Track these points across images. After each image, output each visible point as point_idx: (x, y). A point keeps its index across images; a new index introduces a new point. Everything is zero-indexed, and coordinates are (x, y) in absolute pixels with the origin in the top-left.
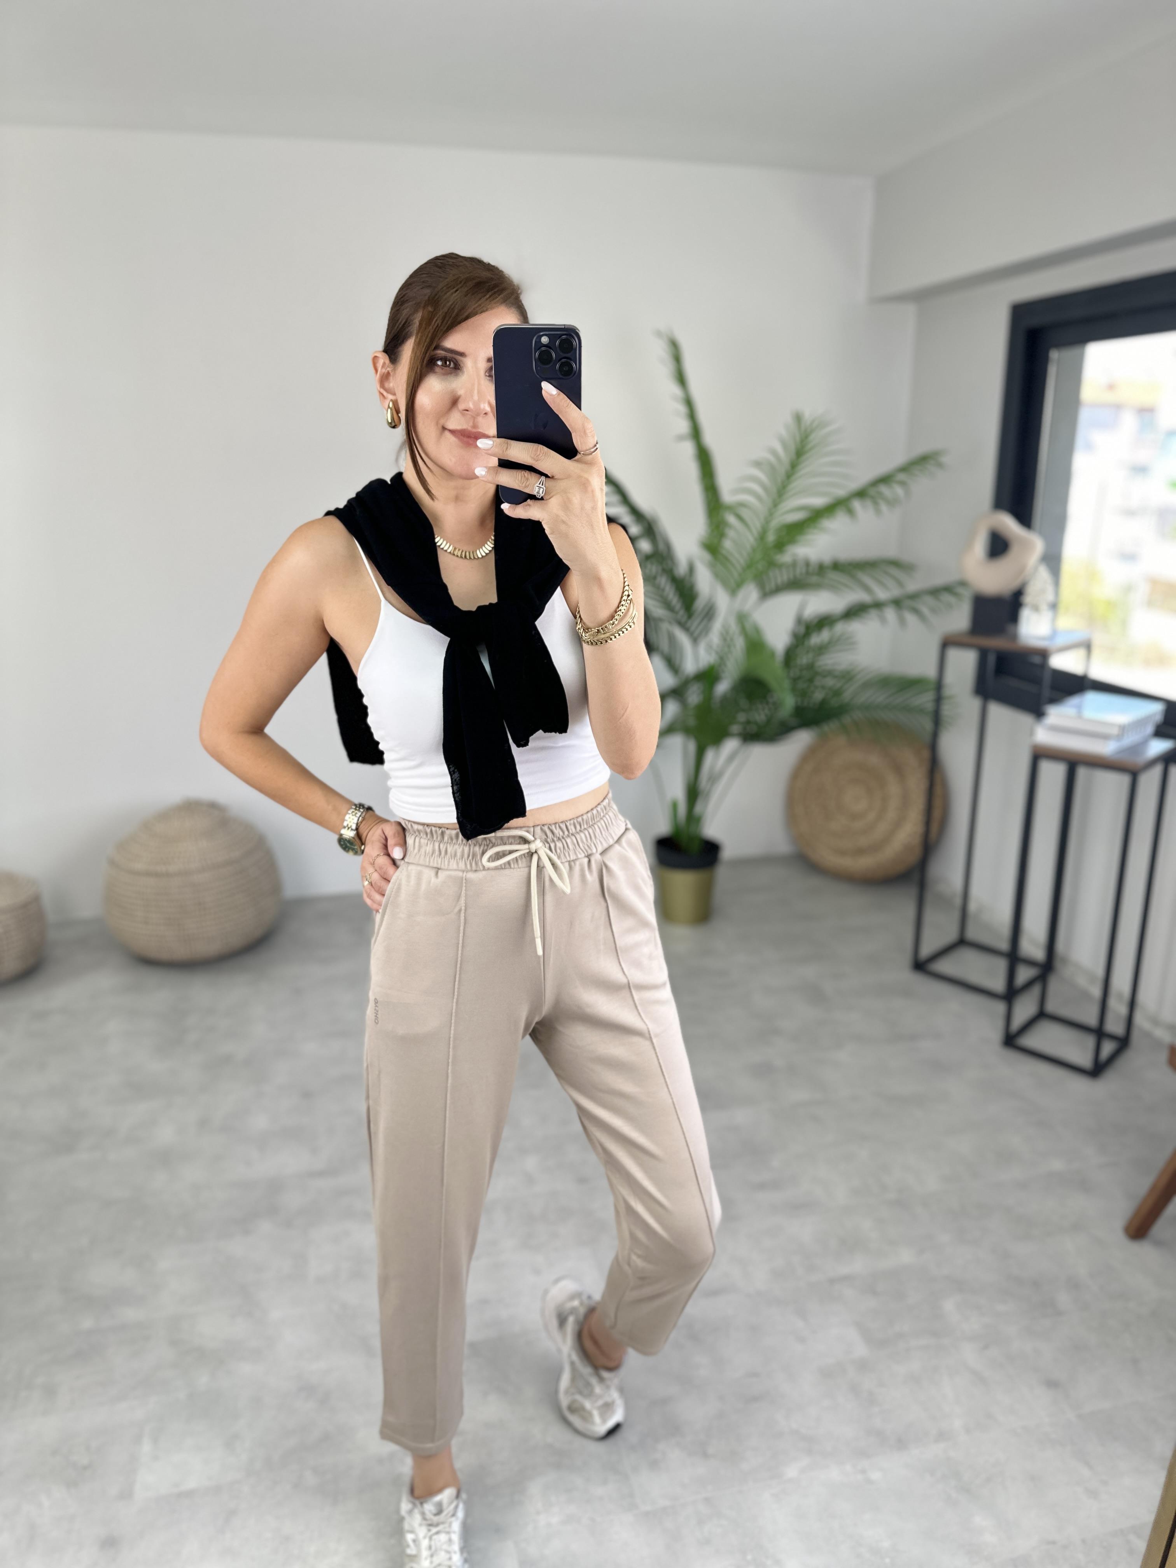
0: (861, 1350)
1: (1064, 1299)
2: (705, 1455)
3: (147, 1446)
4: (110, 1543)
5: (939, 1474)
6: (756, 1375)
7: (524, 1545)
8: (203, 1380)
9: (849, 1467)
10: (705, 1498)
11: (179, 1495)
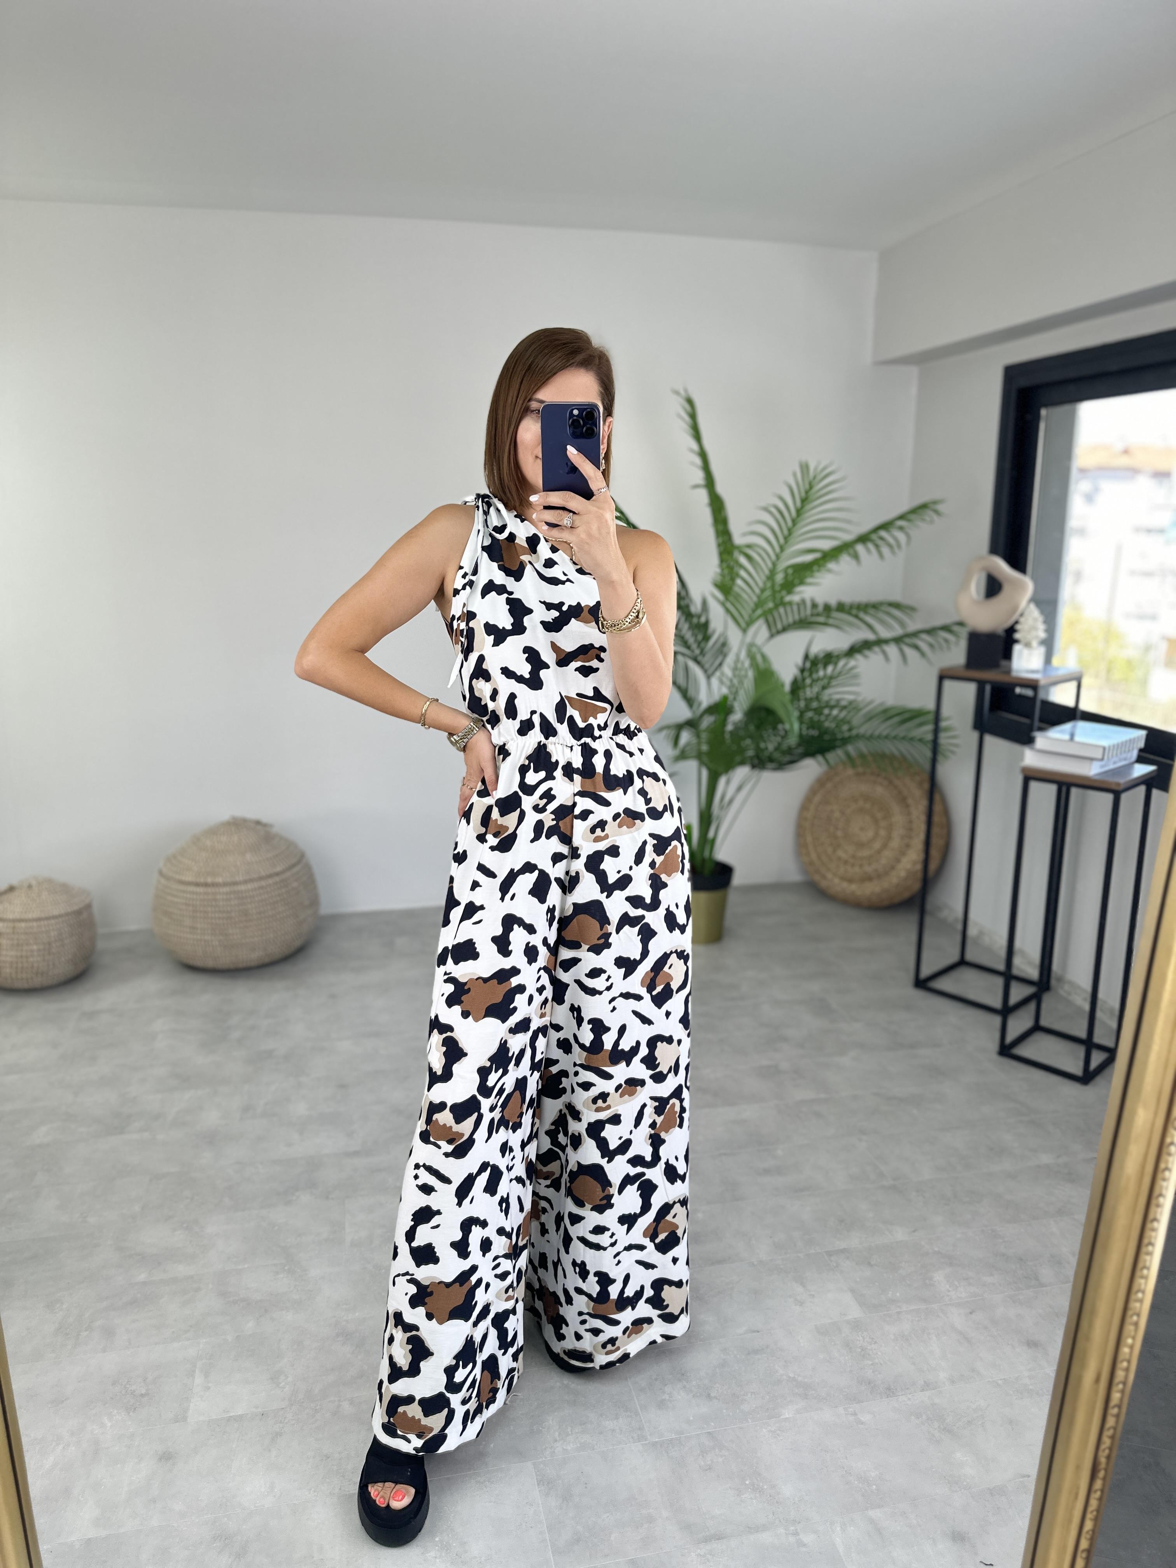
0: (855, 1312)
2: (709, 1397)
3: (199, 1380)
4: (166, 1457)
5: (924, 1417)
6: (758, 1332)
7: (542, 1466)
8: (250, 1326)
9: (841, 1410)
10: (708, 1432)
11: (229, 1419)
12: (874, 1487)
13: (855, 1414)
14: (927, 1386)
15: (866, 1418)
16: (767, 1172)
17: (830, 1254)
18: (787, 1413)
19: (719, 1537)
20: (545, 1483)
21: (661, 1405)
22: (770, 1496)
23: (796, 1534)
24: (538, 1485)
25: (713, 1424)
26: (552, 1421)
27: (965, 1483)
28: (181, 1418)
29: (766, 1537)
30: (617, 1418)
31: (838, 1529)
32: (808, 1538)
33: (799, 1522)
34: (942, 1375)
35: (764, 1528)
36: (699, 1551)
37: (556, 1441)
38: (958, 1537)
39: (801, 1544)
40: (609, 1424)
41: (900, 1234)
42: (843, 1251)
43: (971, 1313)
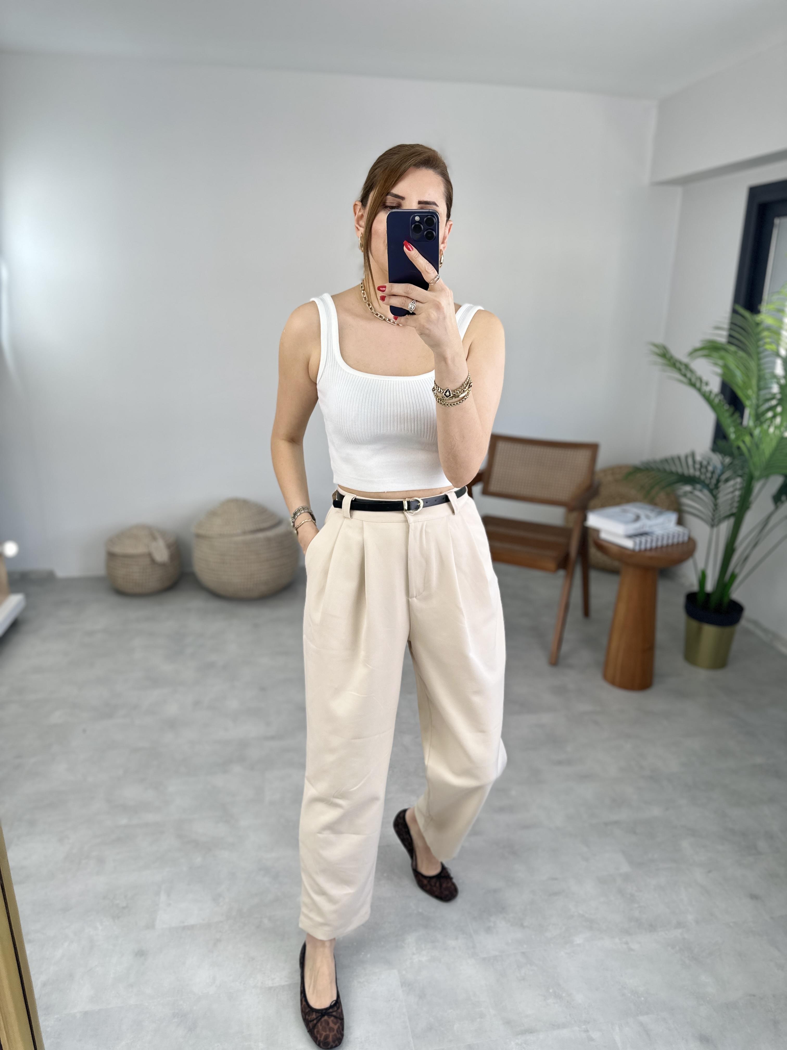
0: (625, 868)
1: (762, 845)
2: (522, 926)
3: (163, 897)
4: (141, 954)
5: (677, 948)
6: (556, 879)
7: (404, 972)
8: (198, 860)
9: (617, 940)
10: (523, 953)
11: (184, 928)
12: (643, 999)
13: (627, 943)
14: (679, 925)
15: (635, 946)
16: (560, 763)
17: (606, 824)
18: (579, 940)
19: (531, 1031)
20: (406, 984)
21: (489, 930)
22: (568, 1002)
23: (587, 1031)
24: (402, 986)
25: (525, 946)
26: (411, 939)
27: (708, 999)
28: (151, 926)
29: (565, 1033)
30: (457, 939)
31: (617, 1028)
32: (596, 1035)
33: (589, 1023)
34: (690, 918)
35: (564, 1026)
36: (517, 1041)
37: (414, 954)
38: (704, 1039)
39: (591, 1039)
40: (452, 943)
41: (656, 811)
42: (616, 823)
43: (710, 872)
